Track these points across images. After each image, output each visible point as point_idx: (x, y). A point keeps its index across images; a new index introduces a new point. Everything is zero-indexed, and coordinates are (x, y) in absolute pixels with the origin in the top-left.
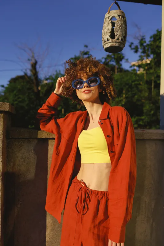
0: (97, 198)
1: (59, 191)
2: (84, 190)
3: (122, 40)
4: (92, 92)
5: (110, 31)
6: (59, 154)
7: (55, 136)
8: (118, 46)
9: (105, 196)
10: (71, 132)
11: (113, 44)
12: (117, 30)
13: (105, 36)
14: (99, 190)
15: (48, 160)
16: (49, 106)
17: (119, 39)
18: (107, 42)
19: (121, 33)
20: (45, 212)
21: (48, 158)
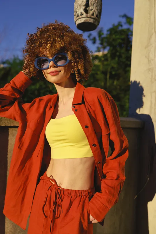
0: (70, 199)
1: (21, 193)
2: (54, 189)
3: (97, 16)
4: (60, 73)
5: (84, 3)
6: (21, 147)
7: (18, 123)
8: (93, 23)
9: (79, 196)
10: (38, 121)
11: (87, 20)
12: (92, 4)
13: (78, 9)
14: (73, 189)
15: (8, 153)
16: (14, 87)
17: (94, 14)
18: (81, 17)
19: (96, 8)
20: (4, 217)
21: (8, 150)
